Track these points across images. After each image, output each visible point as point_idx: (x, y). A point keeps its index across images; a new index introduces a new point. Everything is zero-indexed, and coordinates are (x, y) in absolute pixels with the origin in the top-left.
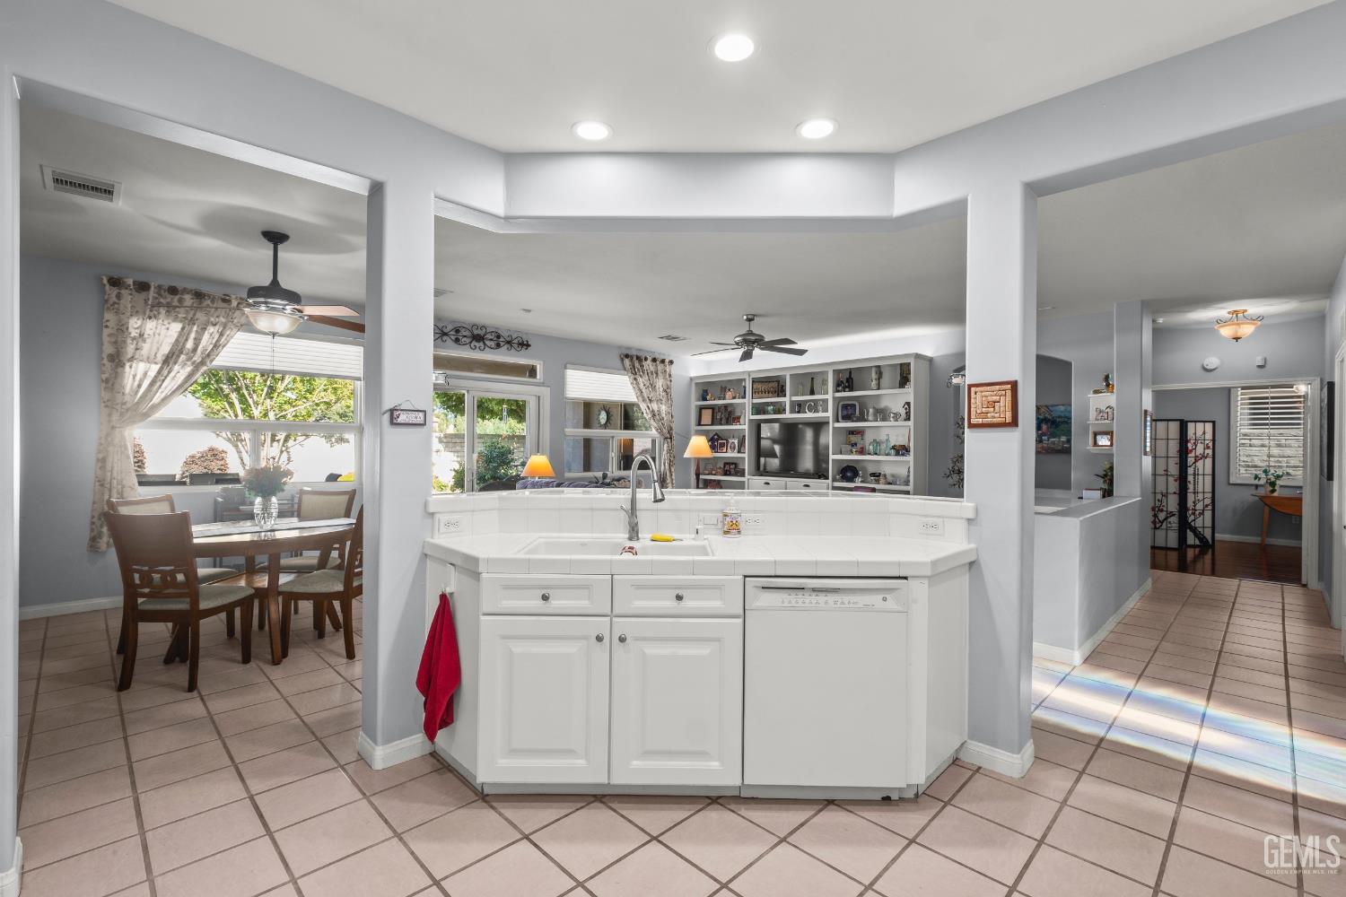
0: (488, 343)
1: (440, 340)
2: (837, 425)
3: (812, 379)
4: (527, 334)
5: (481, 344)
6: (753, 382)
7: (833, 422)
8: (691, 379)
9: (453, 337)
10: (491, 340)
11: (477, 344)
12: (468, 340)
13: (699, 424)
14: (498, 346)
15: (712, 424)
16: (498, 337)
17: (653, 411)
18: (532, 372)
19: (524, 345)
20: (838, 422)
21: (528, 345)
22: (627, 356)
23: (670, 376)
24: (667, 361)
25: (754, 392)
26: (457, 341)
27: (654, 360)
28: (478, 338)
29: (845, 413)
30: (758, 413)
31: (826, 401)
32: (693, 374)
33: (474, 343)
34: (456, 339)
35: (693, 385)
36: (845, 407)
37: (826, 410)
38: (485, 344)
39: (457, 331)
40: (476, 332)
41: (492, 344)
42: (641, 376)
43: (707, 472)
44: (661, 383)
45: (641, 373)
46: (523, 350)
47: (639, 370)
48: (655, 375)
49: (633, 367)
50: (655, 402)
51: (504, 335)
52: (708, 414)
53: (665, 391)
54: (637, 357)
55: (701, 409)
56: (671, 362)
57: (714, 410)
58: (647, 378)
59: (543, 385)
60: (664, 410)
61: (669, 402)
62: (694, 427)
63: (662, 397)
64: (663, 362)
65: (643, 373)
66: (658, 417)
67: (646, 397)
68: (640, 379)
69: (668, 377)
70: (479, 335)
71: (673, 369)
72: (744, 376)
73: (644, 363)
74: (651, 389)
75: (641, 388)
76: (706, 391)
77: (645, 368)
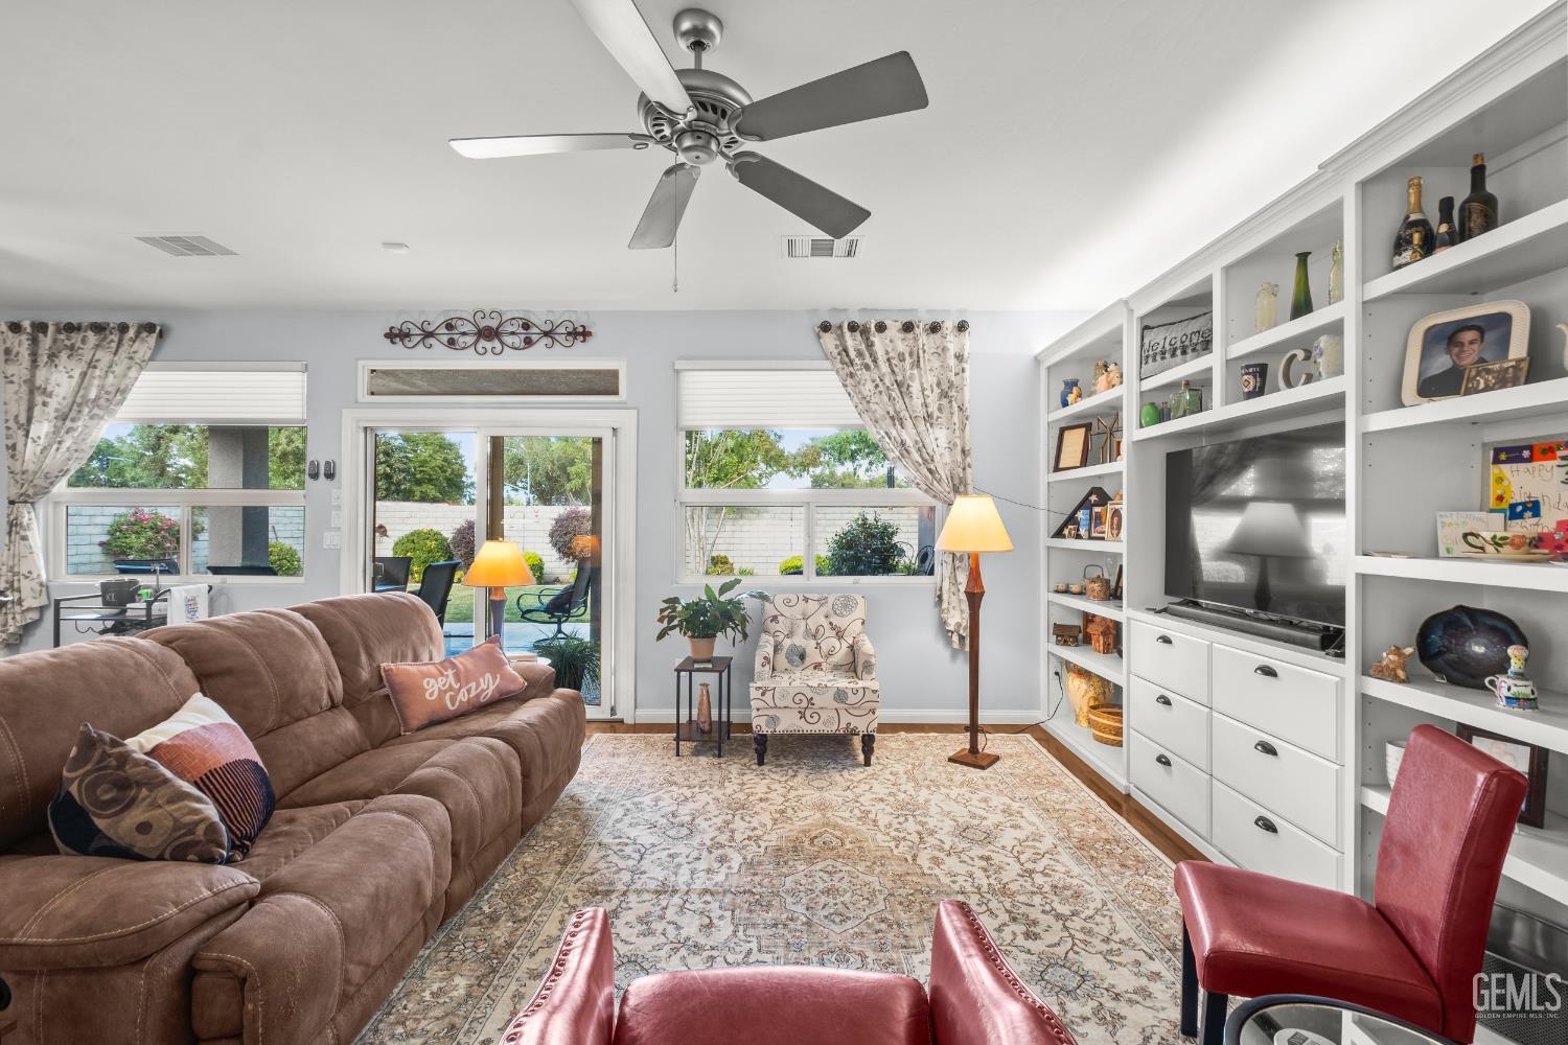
0: (508, 340)
1: (421, 345)
2: (1388, 419)
3: (1303, 254)
4: (587, 313)
5: (496, 343)
6: (1146, 328)
7: (1364, 409)
8: (1037, 360)
9: (445, 339)
10: (513, 333)
11: (489, 345)
12: (470, 340)
13: (1057, 469)
14: (528, 342)
15: (1084, 463)
16: (526, 326)
17: (903, 443)
18: (602, 384)
19: (581, 334)
20: (1399, 404)
21: (585, 334)
22: (825, 327)
23: (959, 357)
24: (949, 325)
25: (1143, 358)
26: (451, 343)
27: (908, 327)
28: (488, 334)
29: (1442, 362)
30: (1162, 415)
31: (1336, 329)
32: (1038, 347)
33: (483, 343)
34: (449, 340)
35: (1043, 373)
36: (1445, 337)
37: (1339, 370)
38: (502, 343)
39: (450, 327)
40: (483, 324)
41: (517, 341)
42: (867, 367)
43: (1075, 588)
44: (930, 379)
45: (868, 360)
46: (578, 344)
47: (860, 354)
48: (908, 360)
49: (846, 350)
50: (908, 423)
51: (539, 320)
52: (1074, 441)
53: (944, 395)
54: (853, 327)
55: (1062, 431)
56: (962, 327)
57: (1088, 427)
58: (885, 368)
59: (622, 406)
60: (938, 439)
61: (956, 419)
62: (1045, 476)
63: (933, 408)
64: (935, 328)
65: (875, 361)
66: (916, 456)
67: (880, 412)
68: (866, 375)
69: (952, 362)
70: (488, 328)
71: (968, 343)
72: (1121, 319)
73: (876, 339)
74: (895, 393)
75: (866, 392)
76: (1071, 385)
77: (879, 348)
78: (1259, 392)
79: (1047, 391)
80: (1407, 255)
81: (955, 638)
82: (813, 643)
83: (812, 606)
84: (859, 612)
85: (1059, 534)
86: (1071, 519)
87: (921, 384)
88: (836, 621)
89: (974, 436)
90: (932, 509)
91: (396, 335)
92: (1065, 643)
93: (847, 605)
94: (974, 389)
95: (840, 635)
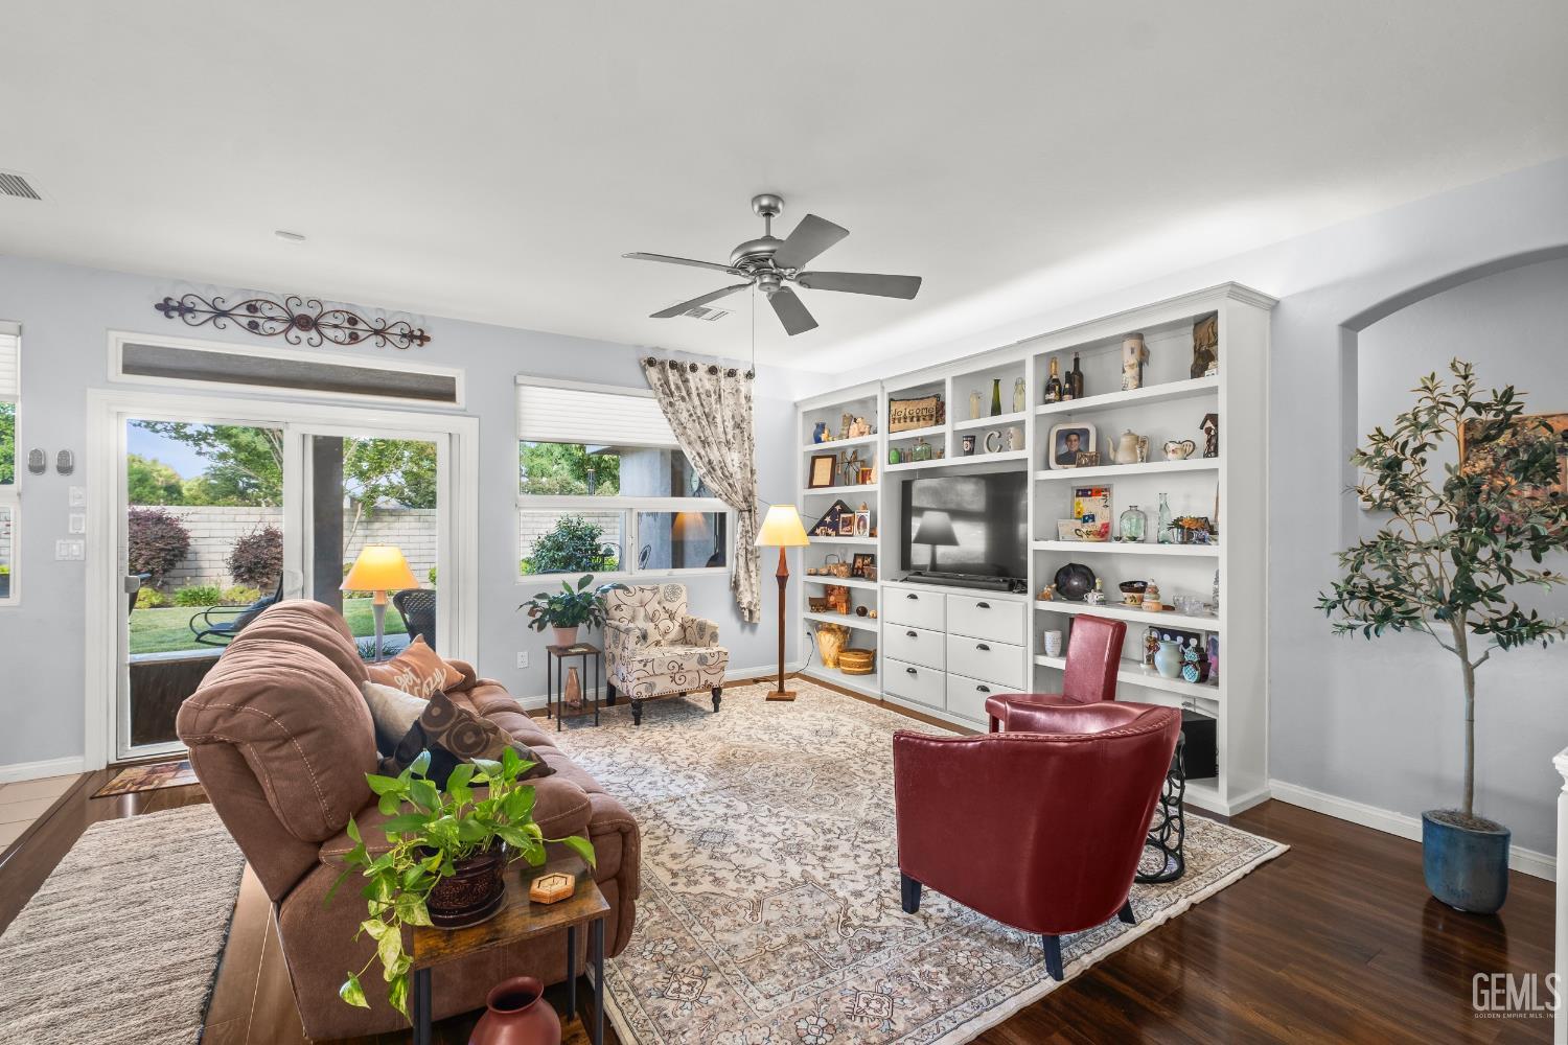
0: (329, 332)
1: (211, 322)
2: (1045, 475)
3: (997, 382)
4: (422, 317)
5: (313, 334)
6: (891, 400)
7: (1035, 470)
8: (796, 405)
9: (245, 321)
10: (336, 326)
11: (304, 335)
12: (279, 326)
13: (811, 486)
14: (354, 338)
15: (832, 484)
16: (353, 321)
17: (710, 462)
18: (442, 392)
19: (416, 337)
20: (1048, 467)
21: (423, 339)
22: (651, 362)
23: (748, 399)
24: (741, 373)
25: (893, 419)
26: (253, 327)
27: (713, 370)
28: (305, 323)
29: (1064, 449)
30: (901, 459)
31: (1020, 425)
32: (798, 397)
33: (295, 332)
34: (250, 323)
35: (800, 415)
36: (1064, 436)
37: (1022, 447)
38: (320, 333)
39: (252, 308)
40: (297, 312)
41: (341, 335)
42: (683, 399)
43: (825, 571)
44: (728, 414)
45: (684, 393)
46: (415, 347)
47: (678, 388)
48: (714, 397)
49: (667, 382)
50: (714, 447)
51: (369, 317)
52: (823, 469)
53: (737, 426)
54: (673, 365)
55: (814, 459)
56: (750, 375)
57: (834, 457)
58: (697, 402)
59: (463, 413)
60: (733, 459)
61: (746, 445)
62: (802, 491)
63: (730, 437)
64: (731, 373)
65: (689, 394)
66: (719, 472)
67: (693, 437)
68: (683, 405)
69: (743, 401)
70: (306, 317)
71: (755, 388)
72: (875, 391)
73: (690, 375)
74: (704, 422)
75: (683, 420)
76: (821, 427)
77: (692, 384)
78: (971, 452)
79: (804, 432)
80: (1052, 396)
81: (746, 613)
82: (652, 625)
83: (648, 595)
84: (683, 597)
85: (812, 533)
86: (821, 523)
87: (724, 413)
88: (668, 606)
89: (759, 460)
90: (723, 516)
91: (165, 307)
92: (818, 611)
93: (674, 591)
94: (763, 422)
95: (672, 617)
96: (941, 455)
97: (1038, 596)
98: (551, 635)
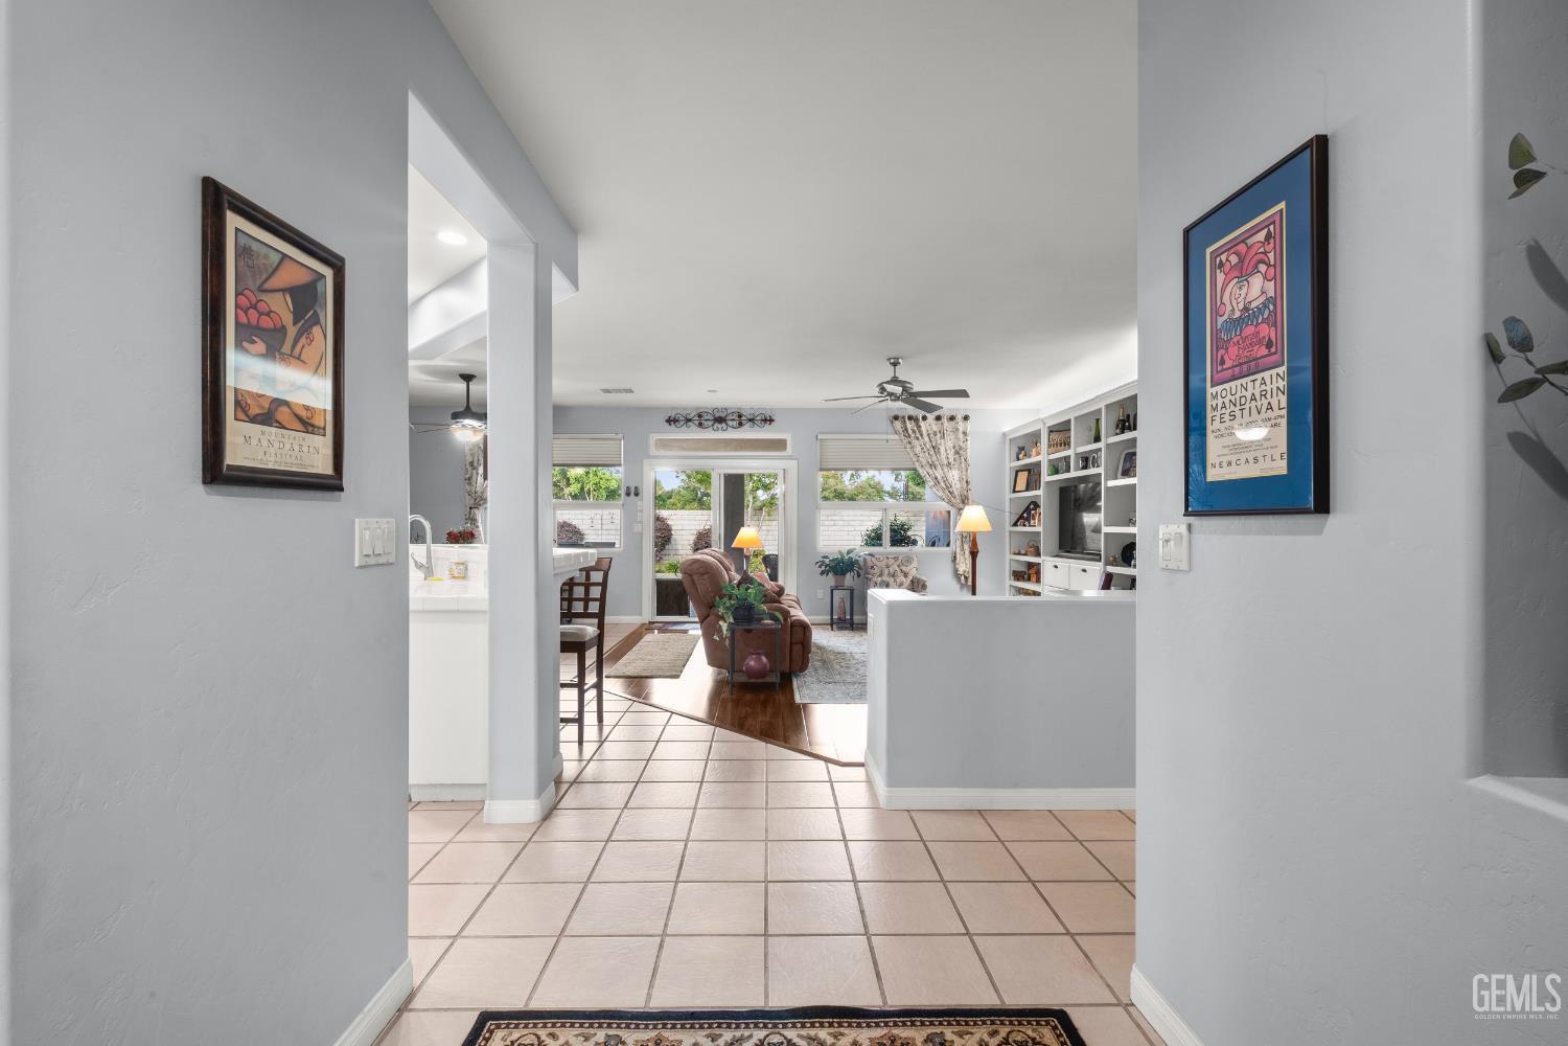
0: (730, 423)
1: (684, 426)
4: (771, 409)
5: (724, 425)
6: (1051, 431)
7: (1106, 480)
8: (1004, 435)
9: (697, 422)
10: (733, 420)
11: (720, 426)
12: (710, 423)
13: (1014, 491)
14: (741, 424)
16: (740, 416)
17: (936, 478)
18: (780, 445)
19: (768, 420)
21: (771, 420)
22: (896, 418)
23: (965, 433)
24: (959, 417)
25: (1050, 445)
26: (700, 425)
27: (938, 418)
28: (720, 420)
29: (1128, 465)
30: (1057, 472)
33: (716, 425)
34: (700, 423)
35: (1007, 442)
37: (1100, 465)
38: (727, 424)
39: (700, 416)
40: (717, 415)
41: (735, 423)
42: (918, 439)
43: (1023, 552)
44: (950, 444)
45: (918, 435)
46: (767, 425)
47: (914, 432)
48: (939, 435)
49: (906, 429)
50: (939, 468)
51: (747, 414)
52: (1023, 477)
53: (957, 453)
54: (910, 418)
55: (1017, 472)
56: (966, 418)
57: (1029, 471)
58: (927, 439)
59: (790, 458)
60: (954, 476)
61: (963, 465)
62: (1008, 495)
63: (951, 460)
64: (952, 418)
65: (922, 435)
66: (943, 484)
67: (924, 462)
68: (916, 442)
69: (961, 436)
70: (721, 417)
71: (969, 426)
72: (1039, 426)
73: (922, 424)
74: (932, 452)
75: (917, 452)
76: (1022, 449)
77: (923, 429)
78: (1085, 467)
79: (1008, 453)
80: (1118, 431)
81: (963, 578)
82: (892, 579)
83: (892, 561)
84: (915, 564)
85: (1015, 524)
86: (1021, 517)
87: (947, 446)
88: (904, 568)
89: (972, 475)
90: (949, 512)
91: (670, 421)
92: (1018, 580)
93: (909, 560)
94: (973, 449)
95: (906, 575)
96: (1068, 470)
97: (1107, 563)
98: (830, 580)
